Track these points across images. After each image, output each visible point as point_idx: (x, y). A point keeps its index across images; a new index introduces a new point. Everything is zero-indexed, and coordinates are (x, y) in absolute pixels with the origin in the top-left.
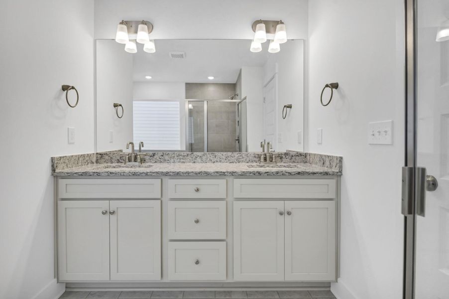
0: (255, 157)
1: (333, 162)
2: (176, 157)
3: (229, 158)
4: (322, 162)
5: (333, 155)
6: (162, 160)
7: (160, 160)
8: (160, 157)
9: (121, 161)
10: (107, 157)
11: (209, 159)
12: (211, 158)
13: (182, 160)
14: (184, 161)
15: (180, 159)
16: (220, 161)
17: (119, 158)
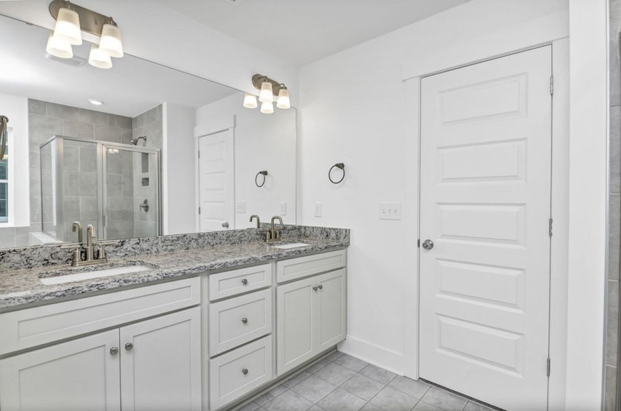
0: (257, 234)
1: (340, 234)
2: (160, 244)
3: (231, 238)
4: (325, 234)
5: (341, 228)
6: (136, 251)
7: (133, 250)
8: (134, 246)
9: (53, 261)
10: (17, 258)
11: (206, 242)
12: (210, 241)
13: (169, 248)
14: (173, 248)
15: (167, 246)
16: (220, 243)
17: (47, 256)
